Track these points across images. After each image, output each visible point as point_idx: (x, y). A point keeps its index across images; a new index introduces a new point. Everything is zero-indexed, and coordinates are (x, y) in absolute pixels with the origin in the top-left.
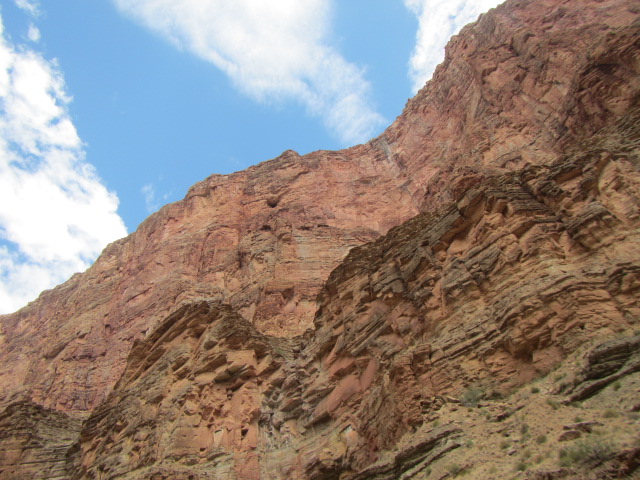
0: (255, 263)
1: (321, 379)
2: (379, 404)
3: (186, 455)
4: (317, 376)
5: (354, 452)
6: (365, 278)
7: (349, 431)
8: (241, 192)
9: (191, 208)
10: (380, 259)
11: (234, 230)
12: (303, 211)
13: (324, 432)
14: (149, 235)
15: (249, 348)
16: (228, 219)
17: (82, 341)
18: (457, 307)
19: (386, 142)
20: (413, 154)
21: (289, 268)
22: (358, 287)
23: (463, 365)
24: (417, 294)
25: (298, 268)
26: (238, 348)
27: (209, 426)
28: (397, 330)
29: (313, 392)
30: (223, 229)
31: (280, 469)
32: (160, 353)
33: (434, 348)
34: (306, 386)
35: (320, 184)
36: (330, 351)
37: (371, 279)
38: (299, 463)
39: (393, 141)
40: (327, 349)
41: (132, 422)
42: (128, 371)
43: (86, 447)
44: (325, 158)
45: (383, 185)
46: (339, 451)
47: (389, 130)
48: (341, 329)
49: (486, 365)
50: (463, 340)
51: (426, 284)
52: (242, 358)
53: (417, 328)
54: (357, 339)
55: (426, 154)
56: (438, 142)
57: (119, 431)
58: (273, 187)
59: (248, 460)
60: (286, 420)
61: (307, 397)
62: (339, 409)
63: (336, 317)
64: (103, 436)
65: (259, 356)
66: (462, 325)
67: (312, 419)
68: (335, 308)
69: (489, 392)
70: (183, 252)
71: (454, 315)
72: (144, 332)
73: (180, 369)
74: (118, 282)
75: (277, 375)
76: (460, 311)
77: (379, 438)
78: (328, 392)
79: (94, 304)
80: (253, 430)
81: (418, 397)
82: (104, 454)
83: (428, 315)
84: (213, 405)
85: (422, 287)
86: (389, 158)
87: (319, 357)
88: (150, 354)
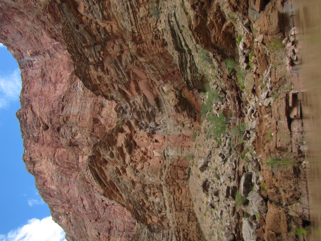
0: (77, 137)
1: (138, 100)
2: (153, 67)
3: (161, 170)
4: (137, 102)
5: (174, 87)
6: (91, 67)
7: (164, 88)
8: (36, 144)
9: (40, 172)
10: (82, 56)
11: (57, 150)
12: (53, 111)
13: (163, 102)
14: (51, 196)
15: (117, 135)
16: (50, 153)
17: (101, 234)
18: (113, 15)
19: (22, 59)
20: (32, 46)
21: (82, 119)
22: (95, 72)
23: (141, 16)
24: (103, 36)
25: (83, 115)
26: (116, 141)
27: (150, 158)
28: (120, 53)
29: (144, 105)
30: (56, 156)
31: (175, 125)
32: (111, 183)
33: (130, 30)
34: (140, 108)
35: (40, 100)
36: (125, 93)
37: (92, 63)
38: (174, 116)
39: (22, 55)
40: (124, 95)
41: (142, 197)
42: (117, 200)
43: (149, 221)
44: (25, 95)
45: (47, 67)
46: (172, 95)
47: (15, 56)
48: (115, 85)
49: (143, 3)
50: (129, 14)
51: (98, 29)
52: (121, 139)
53: (120, 41)
54: (121, 77)
55: (33, 38)
56: (27, 29)
57: (145, 204)
58: (37, 126)
59: (169, 140)
60: (154, 121)
61: (145, 109)
62: (154, 92)
63: (109, 88)
64: (145, 212)
65: (122, 131)
66: (122, 14)
67: (156, 108)
68: (105, 88)
69: (155, 5)
70: (64, 178)
71: (117, 17)
72: (103, 201)
73: (121, 172)
74: (74, 214)
75: (133, 123)
76: (115, 14)
77: (169, 70)
78: (145, 97)
79: (83, 228)
80: (156, 137)
81: (153, 43)
82: (154, 211)
83: (115, 32)
84: (141, 156)
85: (99, 32)
86: (32, 59)
87: (128, 99)
88: (111, 188)
